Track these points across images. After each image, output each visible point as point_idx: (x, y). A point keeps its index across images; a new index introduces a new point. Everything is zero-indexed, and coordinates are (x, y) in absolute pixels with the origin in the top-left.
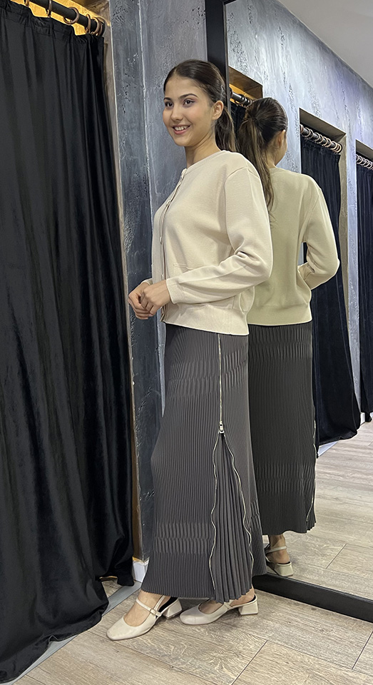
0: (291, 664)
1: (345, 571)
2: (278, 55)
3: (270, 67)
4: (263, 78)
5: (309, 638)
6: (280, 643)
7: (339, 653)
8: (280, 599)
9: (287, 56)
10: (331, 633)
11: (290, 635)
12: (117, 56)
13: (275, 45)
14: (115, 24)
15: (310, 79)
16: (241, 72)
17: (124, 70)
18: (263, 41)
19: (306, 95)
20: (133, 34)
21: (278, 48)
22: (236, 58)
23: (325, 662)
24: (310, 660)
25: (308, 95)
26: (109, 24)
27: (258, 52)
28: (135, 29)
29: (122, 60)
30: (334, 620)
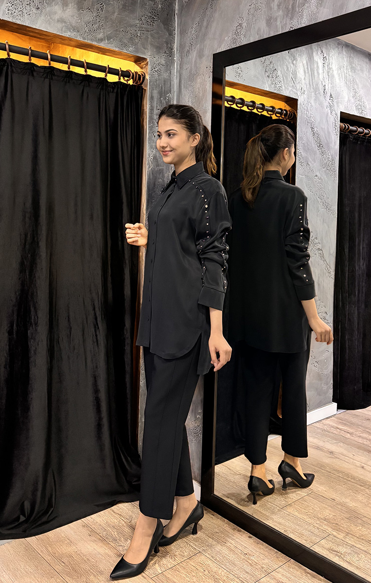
0: (206, 572)
1: (296, 514)
2: (318, 73)
3: (308, 83)
4: (299, 93)
5: (232, 557)
6: (208, 556)
7: (248, 573)
8: (229, 524)
9: (328, 72)
10: (252, 558)
11: (219, 552)
12: (152, 98)
13: (315, 66)
14: (152, 76)
15: (356, 87)
16: (275, 92)
17: (157, 107)
18: (301, 64)
19: (349, 100)
20: (168, 82)
21: (318, 67)
22: (270, 82)
23: (233, 577)
24: (223, 573)
25: (352, 100)
26: (147, 77)
27: (295, 74)
28: (170, 77)
29: (155, 100)
30: (260, 548)
